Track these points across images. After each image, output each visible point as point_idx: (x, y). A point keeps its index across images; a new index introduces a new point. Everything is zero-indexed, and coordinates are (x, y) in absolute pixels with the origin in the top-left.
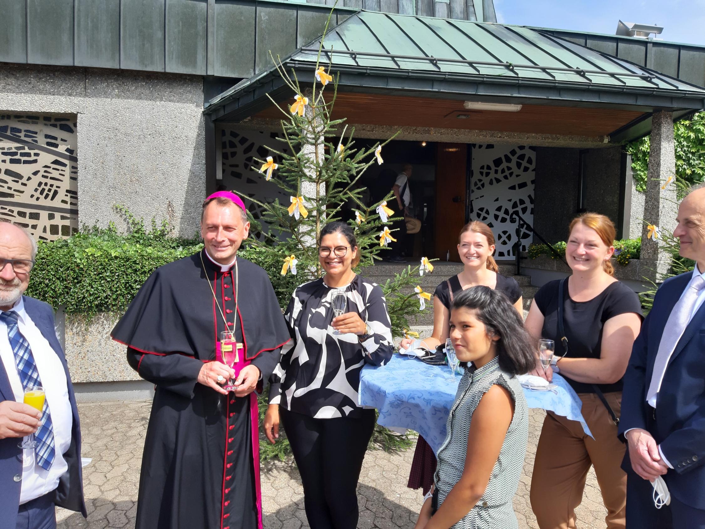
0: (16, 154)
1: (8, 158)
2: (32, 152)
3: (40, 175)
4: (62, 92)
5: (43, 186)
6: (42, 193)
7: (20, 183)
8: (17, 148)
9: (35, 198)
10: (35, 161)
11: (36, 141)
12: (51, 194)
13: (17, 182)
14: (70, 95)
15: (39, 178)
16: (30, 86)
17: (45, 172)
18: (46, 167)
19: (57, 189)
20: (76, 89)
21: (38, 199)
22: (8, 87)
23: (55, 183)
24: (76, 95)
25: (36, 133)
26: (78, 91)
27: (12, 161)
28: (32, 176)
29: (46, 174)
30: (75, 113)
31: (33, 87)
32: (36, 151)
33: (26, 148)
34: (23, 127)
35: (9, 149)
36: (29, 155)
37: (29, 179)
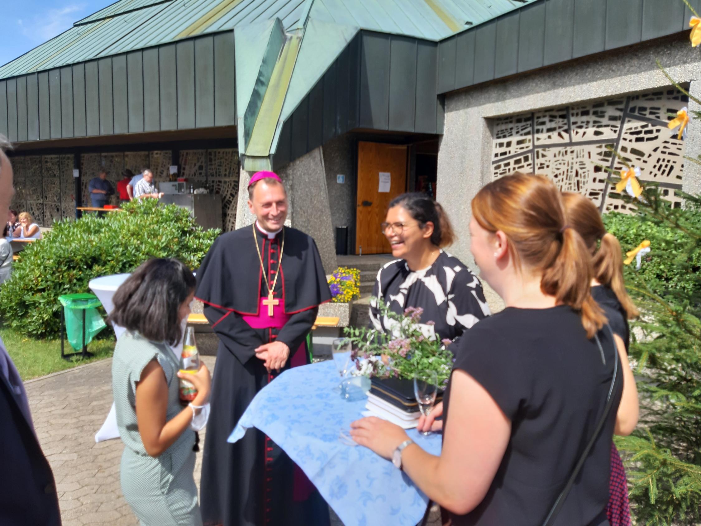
0: (640, 132)
1: (634, 137)
2: (654, 129)
3: (659, 151)
4: (677, 62)
5: (661, 162)
6: (659, 169)
7: (642, 161)
8: (643, 127)
9: (653, 174)
10: (656, 138)
11: (658, 117)
12: (667, 170)
13: (639, 159)
14: (685, 63)
15: (658, 154)
16: (649, 63)
17: (665, 147)
18: (666, 142)
19: (673, 164)
20: (691, 54)
21: (655, 175)
22: (632, 69)
23: (672, 158)
24: (691, 61)
25: (659, 109)
26: (693, 57)
27: (638, 140)
28: (653, 153)
29: (665, 150)
30: (688, 81)
31: (652, 64)
32: (658, 127)
33: (650, 125)
34: (648, 104)
35: (636, 128)
36: (651, 132)
37: (650, 155)
